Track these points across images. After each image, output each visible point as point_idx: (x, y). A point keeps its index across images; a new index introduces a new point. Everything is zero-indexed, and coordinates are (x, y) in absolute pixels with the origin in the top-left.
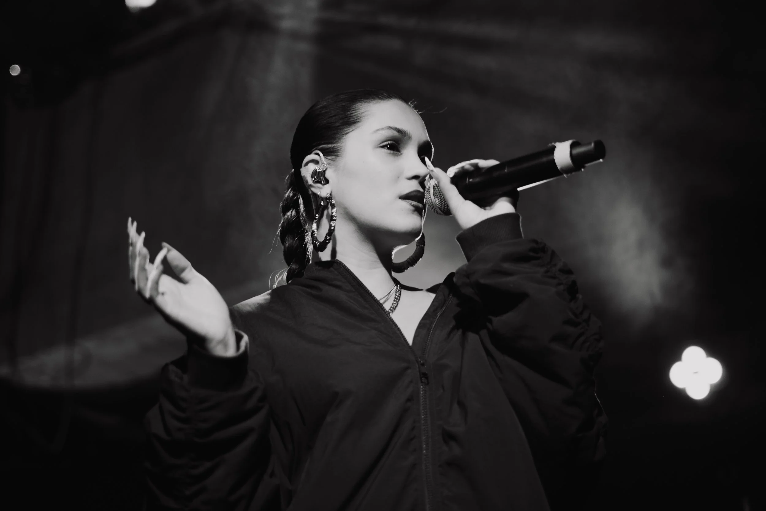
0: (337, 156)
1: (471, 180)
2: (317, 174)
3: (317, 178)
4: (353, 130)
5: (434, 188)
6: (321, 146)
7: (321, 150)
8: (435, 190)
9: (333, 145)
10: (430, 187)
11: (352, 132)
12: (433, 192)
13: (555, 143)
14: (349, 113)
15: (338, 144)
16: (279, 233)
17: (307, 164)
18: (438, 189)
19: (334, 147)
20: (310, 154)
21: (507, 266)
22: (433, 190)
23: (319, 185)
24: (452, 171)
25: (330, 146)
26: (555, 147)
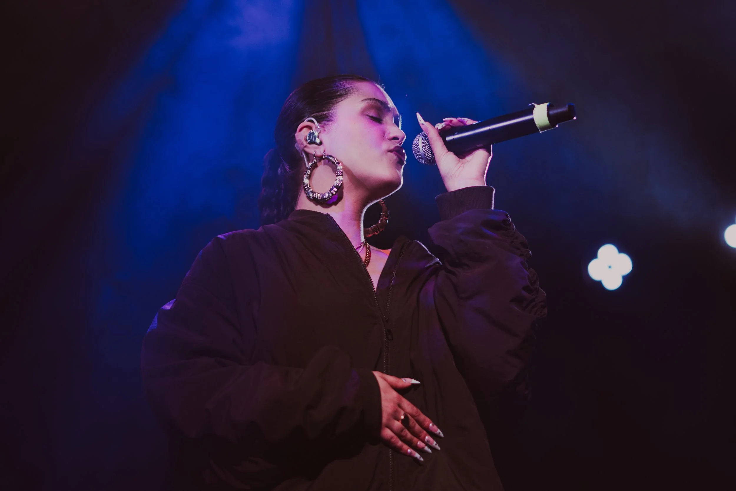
0: (330, 121)
2: (311, 137)
3: (312, 140)
6: (313, 115)
7: (314, 117)
9: (325, 113)
12: (422, 142)
15: (330, 111)
17: (301, 130)
19: (326, 114)
20: (304, 120)
23: (314, 146)
24: (440, 126)
25: (321, 113)
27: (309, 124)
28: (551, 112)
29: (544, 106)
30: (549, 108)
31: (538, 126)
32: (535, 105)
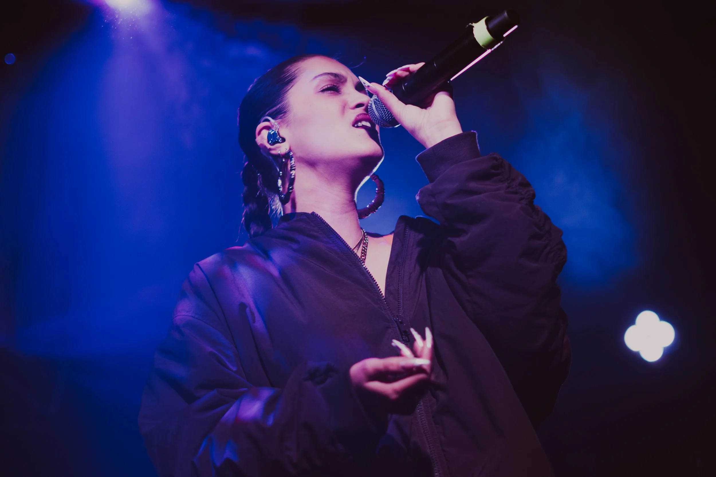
1: (406, 84)
2: (272, 136)
3: (274, 139)
4: (292, 87)
5: (375, 103)
6: (267, 113)
7: (269, 115)
8: (376, 105)
9: (278, 107)
10: (371, 104)
11: (292, 88)
12: (375, 107)
13: (472, 24)
14: (282, 76)
16: (243, 221)
17: (259, 133)
18: (379, 103)
19: (279, 107)
20: (260, 123)
21: (473, 185)
22: (375, 105)
23: (277, 145)
25: (275, 109)
26: (473, 27)
27: (266, 124)
28: (490, 26)
29: (483, 22)
30: (487, 22)
31: (481, 44)
32: (474, 24)
